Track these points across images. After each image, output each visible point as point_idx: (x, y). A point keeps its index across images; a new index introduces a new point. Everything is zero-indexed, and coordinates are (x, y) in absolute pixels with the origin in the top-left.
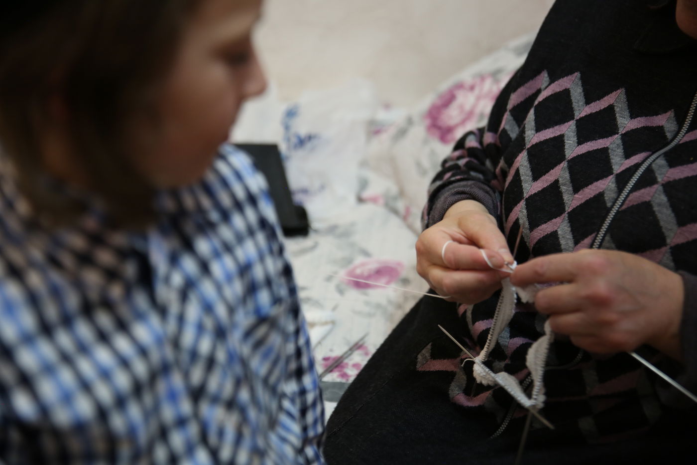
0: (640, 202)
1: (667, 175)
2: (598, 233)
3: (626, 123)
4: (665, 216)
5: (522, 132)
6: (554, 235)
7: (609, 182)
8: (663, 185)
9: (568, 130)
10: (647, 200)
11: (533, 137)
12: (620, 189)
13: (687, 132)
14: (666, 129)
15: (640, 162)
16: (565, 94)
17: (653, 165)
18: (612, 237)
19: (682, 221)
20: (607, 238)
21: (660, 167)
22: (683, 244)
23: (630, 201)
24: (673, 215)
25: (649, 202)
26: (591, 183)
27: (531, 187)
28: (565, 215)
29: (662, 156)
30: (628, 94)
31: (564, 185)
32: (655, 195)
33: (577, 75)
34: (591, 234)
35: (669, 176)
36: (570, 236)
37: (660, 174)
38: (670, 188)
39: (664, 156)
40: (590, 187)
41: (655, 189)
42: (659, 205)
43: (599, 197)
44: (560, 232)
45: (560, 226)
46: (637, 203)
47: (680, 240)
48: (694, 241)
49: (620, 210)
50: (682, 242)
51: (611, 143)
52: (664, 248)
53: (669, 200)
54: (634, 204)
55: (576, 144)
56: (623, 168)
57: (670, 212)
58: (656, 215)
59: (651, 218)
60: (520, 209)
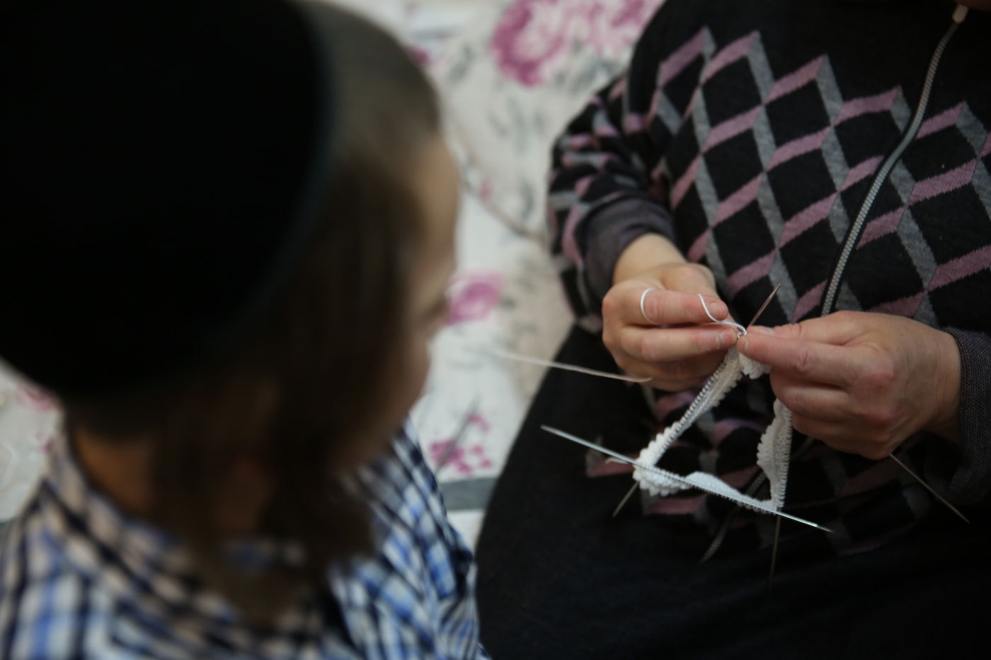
0: (882, 235)
1: (914, 193)
2: (829, 282)
3: (840, 110)
4: (918, 251)
5: (689, 126)
6: (764, 284)
7: (833, 205)
8: (910, 207)
9: (756, 120)
10: (892, 232)
11: (710, 136)
12: (852, 216)
13: (926, 117)
14: (895, 116)
15: (872, 173)
16: (742, 66)
17: (892, 179)
18: (851, 286)
19: (942, 258)
20: (845, 288)
21: (902, 179)
22: (944, 287)
23: (869, 234)
24: (929, 249)
25: (895, 233)
26: (807, 205)
27: (718, 211)
28: (776, 252)
29: (901, 161)
30: (834, 63)
31: (768, 207)
32: (900, 222)
33: (755, 36)
34: (820, 281)
35: (917, 194)
36: (788, 284)
37: (905, 192)
38: (920, 211)
39: (904, 162)
40: (806, 211)
41: (900, 215)
42: (909, 236)
43: (823, 227)
44: (773, 278)
45: (771, 268)
46: (879, 236)
47: (941, 282)
48: (959, 282)
49: (857, 248)
50: (944, 284)
51: (824, 142)
52: (921, 293)
53: (921, 228)
54: (876, 237)
55: (773, 146)
56: (849, 183)
57: (923, 245)
58: (907, 251)
59: (901, 255)
60: (706, 243)
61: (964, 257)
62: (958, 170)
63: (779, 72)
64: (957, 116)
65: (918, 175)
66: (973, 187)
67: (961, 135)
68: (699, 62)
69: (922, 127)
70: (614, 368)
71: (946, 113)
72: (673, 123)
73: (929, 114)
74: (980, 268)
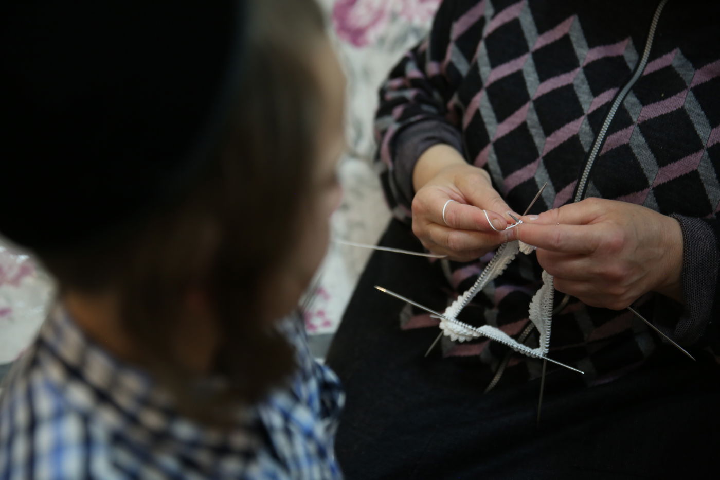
0: (618, 146)
1: (641, 114)
2: (579, 181)
3: (587, 55)
4: (645, 157)
5: (475, 70)
6: (531, 184)
7: (582, 124)
8: (639, 125)
9: (525, 64)
10: (626, 143)
11: (490, 75)
12: (596, 132)
13: (649, 61)
14: (627, 59)
15: (611, 100)
16: (514, 25)
17: (625, 104)
18: (595, 184)
20: (590, 185)
21: (633, 105)
22: (664, 184)
23: (608, 145)
24: (652, 156)
25: (628, 144)
26: (563, 125)
27: (497, 130)
28: (540, 160)
29: (631, 92)
30: (581, 21)
31: (534, 127)
32: (632, 136)
33: (525, 3)
34: (572, 181)
35: (644, 115)
36: (548, 183)
37: (635, 114)
38: (646, 128)
39: (634, 92)
40: (562, 129)
41: (631, 131)
42: (638, 146)
43: (574, 140)
44: (537, 179)
45: (536, 172)
46: (616, 147)
47: (662, 180)
48: (675, 180)
49: (600, 155)
50: (664, 182)
51: (575, 79)
52: (647, 189)
53: (647, 140)
54: (614, 148)
55: (538, 82)
56: (594, 108)
57: (649, 153)
58: (636, 157)
59: (632, 161)
60: (488, 154)
61: (679, 161)
62: (673, 98)
63: (542, 29)
64: (673, 58)
65: (644, 102)
66: (685, 110)
67: (676, 72)
68: (482, 22)
69: (647, 67)
70: (421, 249)
71: (664, 56)
72: (463, 68)
73: (652, 58)
74: (691, 170)
